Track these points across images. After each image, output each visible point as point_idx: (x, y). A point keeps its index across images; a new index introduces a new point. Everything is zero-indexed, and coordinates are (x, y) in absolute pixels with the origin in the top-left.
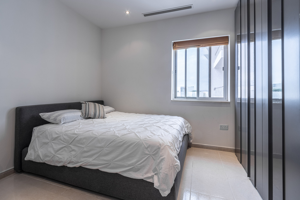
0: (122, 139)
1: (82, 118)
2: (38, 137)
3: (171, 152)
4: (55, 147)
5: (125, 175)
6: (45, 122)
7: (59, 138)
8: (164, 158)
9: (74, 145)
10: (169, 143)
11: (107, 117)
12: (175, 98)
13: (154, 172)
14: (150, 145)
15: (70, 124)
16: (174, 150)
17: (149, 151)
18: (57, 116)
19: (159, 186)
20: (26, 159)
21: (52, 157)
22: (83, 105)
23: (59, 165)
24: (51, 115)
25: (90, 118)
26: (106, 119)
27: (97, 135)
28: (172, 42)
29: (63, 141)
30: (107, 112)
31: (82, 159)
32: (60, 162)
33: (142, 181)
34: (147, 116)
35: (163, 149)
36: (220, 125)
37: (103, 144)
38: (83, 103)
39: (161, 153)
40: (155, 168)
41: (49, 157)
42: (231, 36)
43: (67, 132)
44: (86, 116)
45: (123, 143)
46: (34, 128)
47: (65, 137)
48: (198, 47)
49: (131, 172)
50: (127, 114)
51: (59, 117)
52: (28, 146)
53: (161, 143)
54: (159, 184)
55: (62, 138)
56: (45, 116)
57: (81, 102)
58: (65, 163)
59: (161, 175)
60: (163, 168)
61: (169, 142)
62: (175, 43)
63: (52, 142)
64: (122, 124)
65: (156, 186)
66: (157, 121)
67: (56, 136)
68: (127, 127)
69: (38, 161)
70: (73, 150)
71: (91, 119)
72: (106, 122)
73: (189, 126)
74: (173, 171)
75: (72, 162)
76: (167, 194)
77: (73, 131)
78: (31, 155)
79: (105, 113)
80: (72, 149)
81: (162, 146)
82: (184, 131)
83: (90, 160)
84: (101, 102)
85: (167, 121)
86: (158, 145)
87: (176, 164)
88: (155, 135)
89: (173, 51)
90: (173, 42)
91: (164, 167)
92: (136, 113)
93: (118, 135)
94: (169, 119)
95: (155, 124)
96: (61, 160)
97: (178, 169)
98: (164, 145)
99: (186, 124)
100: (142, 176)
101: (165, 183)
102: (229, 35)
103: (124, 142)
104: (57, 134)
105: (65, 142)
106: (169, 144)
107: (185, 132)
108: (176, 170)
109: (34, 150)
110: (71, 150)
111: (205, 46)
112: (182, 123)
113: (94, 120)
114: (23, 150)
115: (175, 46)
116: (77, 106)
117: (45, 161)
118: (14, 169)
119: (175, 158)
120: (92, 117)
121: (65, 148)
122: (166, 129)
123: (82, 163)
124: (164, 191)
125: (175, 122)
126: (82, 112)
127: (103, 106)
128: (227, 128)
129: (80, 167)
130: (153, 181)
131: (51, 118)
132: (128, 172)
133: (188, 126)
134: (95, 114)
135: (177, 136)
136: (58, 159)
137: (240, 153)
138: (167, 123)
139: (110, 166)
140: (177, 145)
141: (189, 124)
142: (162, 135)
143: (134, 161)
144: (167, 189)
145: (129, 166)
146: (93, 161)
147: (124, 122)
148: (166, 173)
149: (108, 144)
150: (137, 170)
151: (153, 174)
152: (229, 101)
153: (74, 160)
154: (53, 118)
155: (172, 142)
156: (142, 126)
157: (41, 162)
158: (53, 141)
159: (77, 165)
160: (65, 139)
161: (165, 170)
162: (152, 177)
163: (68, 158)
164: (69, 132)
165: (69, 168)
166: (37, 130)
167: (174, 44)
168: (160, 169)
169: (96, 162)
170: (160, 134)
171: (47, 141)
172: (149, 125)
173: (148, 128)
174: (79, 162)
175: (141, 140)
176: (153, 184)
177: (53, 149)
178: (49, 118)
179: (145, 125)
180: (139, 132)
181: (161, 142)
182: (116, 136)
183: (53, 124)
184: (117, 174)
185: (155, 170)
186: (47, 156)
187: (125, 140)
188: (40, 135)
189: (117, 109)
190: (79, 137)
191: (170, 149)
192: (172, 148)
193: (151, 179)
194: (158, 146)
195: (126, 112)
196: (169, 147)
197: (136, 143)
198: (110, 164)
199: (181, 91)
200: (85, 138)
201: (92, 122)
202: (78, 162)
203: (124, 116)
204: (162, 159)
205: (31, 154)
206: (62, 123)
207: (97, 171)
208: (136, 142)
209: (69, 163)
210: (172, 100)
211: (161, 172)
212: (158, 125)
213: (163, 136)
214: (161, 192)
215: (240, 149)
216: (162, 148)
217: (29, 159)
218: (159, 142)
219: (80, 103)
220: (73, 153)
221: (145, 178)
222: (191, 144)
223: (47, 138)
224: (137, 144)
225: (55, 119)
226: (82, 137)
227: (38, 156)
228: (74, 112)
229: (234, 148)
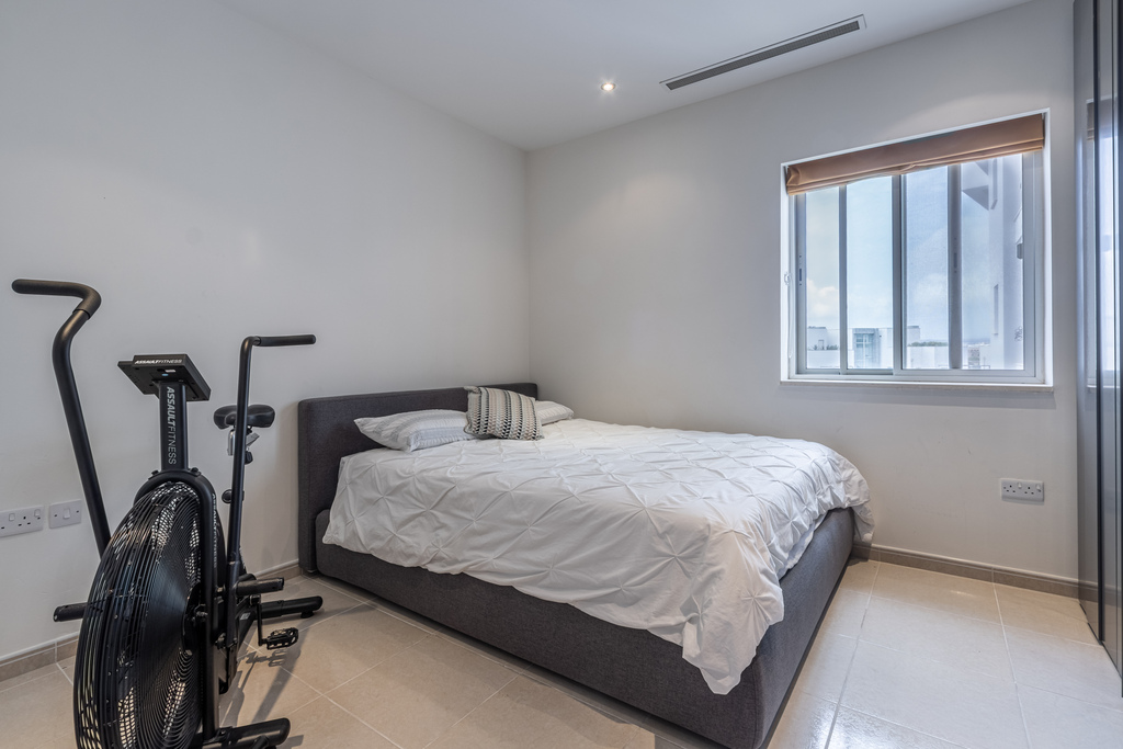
0: (582, 503)
1: (469, 437)
2: (352, 483)
3: (745, 553)
4: (394, 514)
5: (591, 611)
6: (368, 444)
7: (406, 489)
8: (719, 572)
9: (446, 512)
10: (742, 526)
11: (544, 435)
12: (798, 373)
13: (685, 615)
14: (672, 526)
15: (435, 451)
16: (762, 551)
17: (668, 545)
18: (399, 429)
19: (699, 657)
20: (325, 540)
21: (390, 540)
22: (471, 397)
23: (408, 563)
24: (385, 424)
25: (492, 437)
26: (541, 440)
27: (507, 487)
28: (783, 165)
29: (416, 499)
30: (547, 419)
31: (468, 554)
32: (409, 556)
33: (643, 635)
34: (684, 436)
35: (716, 543)
36: (1004, 483)
37: (525, 513)
38: (471, 391)
39: (710, 555)
40: (690, 600)
41: (382, 539)
42: (1057, 112)
43: (425, 474)
44: (481, 432)
45: (584, 514)
46: (343, 459)
47: (419, 486)
48: (897, 172)
49: (609, 606)
50: (614, 426)
51: (404, 430)
52: (328, 507)
53: (711, 523)
54: (698, 652)
55: (412, 489)
56: (368, 425)
57: (466, 388)
58: (422, 559)
59: (708, 625)
60: (714, 602)
61: (745, 523)
62: (793, 168)
63: (389, 500)
64: (589, 458)
65: (689, 656)
66: (715, 455)
67: (398, 483)
68: (604, 469)
69: (353, 548)
70: (443, 526)
71: (496, 440)
72: (541, 449)
73: (853, 478)
74: (752, 616)
75: (441, 559)
76: (727, 685)
77: (441, 470)
78: (338, 531)
79: (539, 424)
80: (439, 522)
81: (716, 532)
82: (829, 493)
83: (490, 558)
84: (531, 390)
85: (757, 453)
86: (702, 527)
87: (764, 595)
88: (694, 495)
89: (785, 201)
90: (787, 164)
91: (720, 602)
92: (648, 426)
93: (571, 489)
94: (767, 450)
95: (704, 464)
96: (410, 551)
97: (772, 613)
98: (721, 529)
99: (844, 469)
100: (647, 620)
101: (719, 652)
102: (1047, 110)
103: (589, 511)
104: (400, 477)
105: (419, 501)
106: (741, 528)
107: (834, 497)
108: (766, 617)
109: (345, 518)
110: (437, 525)
111: (928, 167)
112: (821, 464)
113: (503, 442)
114: (319, 516)
115: (795, 181)
116: (455, 399)
117: (372, 549)
118: (299, 563)
119: (764, 578)
120: (498, 432)
121: (421, 518)
122: (742, 480)
123: (469, 563)
124: (719, 675)
125: (789, 459)
126: (467, 417)
127: (533, 399)
128: (1040, 495)
129: (462, 575)
130: (682, 642)
131: (384, 434)
132: (603, 606)
133: (850, 476)
134: (507, 427)
135: (784, 508)
136: (402, 546)
137: (1097, 598)
138: (752, 462)
139: (544, 582)
140: (781, 537)
141: (856, 471)
142: (720, 497)
143: (620, 572)
144: (728, 670)
145: (604, 585)
146: (498, 562)
147: (596, 452)
148: (724, 617)
149: (539, 516)
150: (631, 601)
151: (683, 619)
152: (1050, 383)
153: (445, 552)
154: (389, 432)
155: (753, 521)
156: (656, 466)
157: (362, 550)
158: (390, 498)
159: (455, 569)
160: (420, 492)
161: (723, 611)
162: (679, 628)
163: (429, 547)
164: (431, 473)
165: (433, 574)
166: (349, 464)
167: (792, 172)
168: (706, 607)
169: (504, 564)
170: (714, 495)
171: (375, 495)
172: (684, 464)
173: (676, 475)
174: (460, 559)
175: (644, 508)
176: (679, 649)
177: (391, 517)
178: (379, 433)
179: (667, 465)
180: (640, 485)
181: (712, 519)
182: (565, 492)
183: (390, 449)
184: (566, 608)
185: (688, 608)
186: (376, 537)
187: (591, 506)
188: (359, 477)
189: (582, 411)
190: (458, 490)
191: (745, 543)
192: (752, 541)
193: (677, 634)
194: (701, 531)
195: (610, 422)
196: (743, 538)
197: (628, 516)
198: (547, 576)
199: (858, 346)
200: (474, 494)
201: (496, 449)
202: (456, 562)
203: (600, 435)
204: (714, 575)
205: (337, 528)
206: (413, 447)
207: (509, 591)
208: (628, 513)
209: (431, 562)
210: (784, 377)
211: (706, 615)
212: (714, 465)
213: (722, 502)
214: (707, 677)
215: (1096, 584)
216: (713, 538)
217: (333, 542)
218: (706, 519)
219: (462, 389)
220: (443, 534)
221: (653, 628)
222: (870, 547)
223: (375, 487)
224: (628, 520)
225: (394, 437)
226: (465, 489)
227: (355, 534)
228: (445, 417)
229: (1077, 580)
